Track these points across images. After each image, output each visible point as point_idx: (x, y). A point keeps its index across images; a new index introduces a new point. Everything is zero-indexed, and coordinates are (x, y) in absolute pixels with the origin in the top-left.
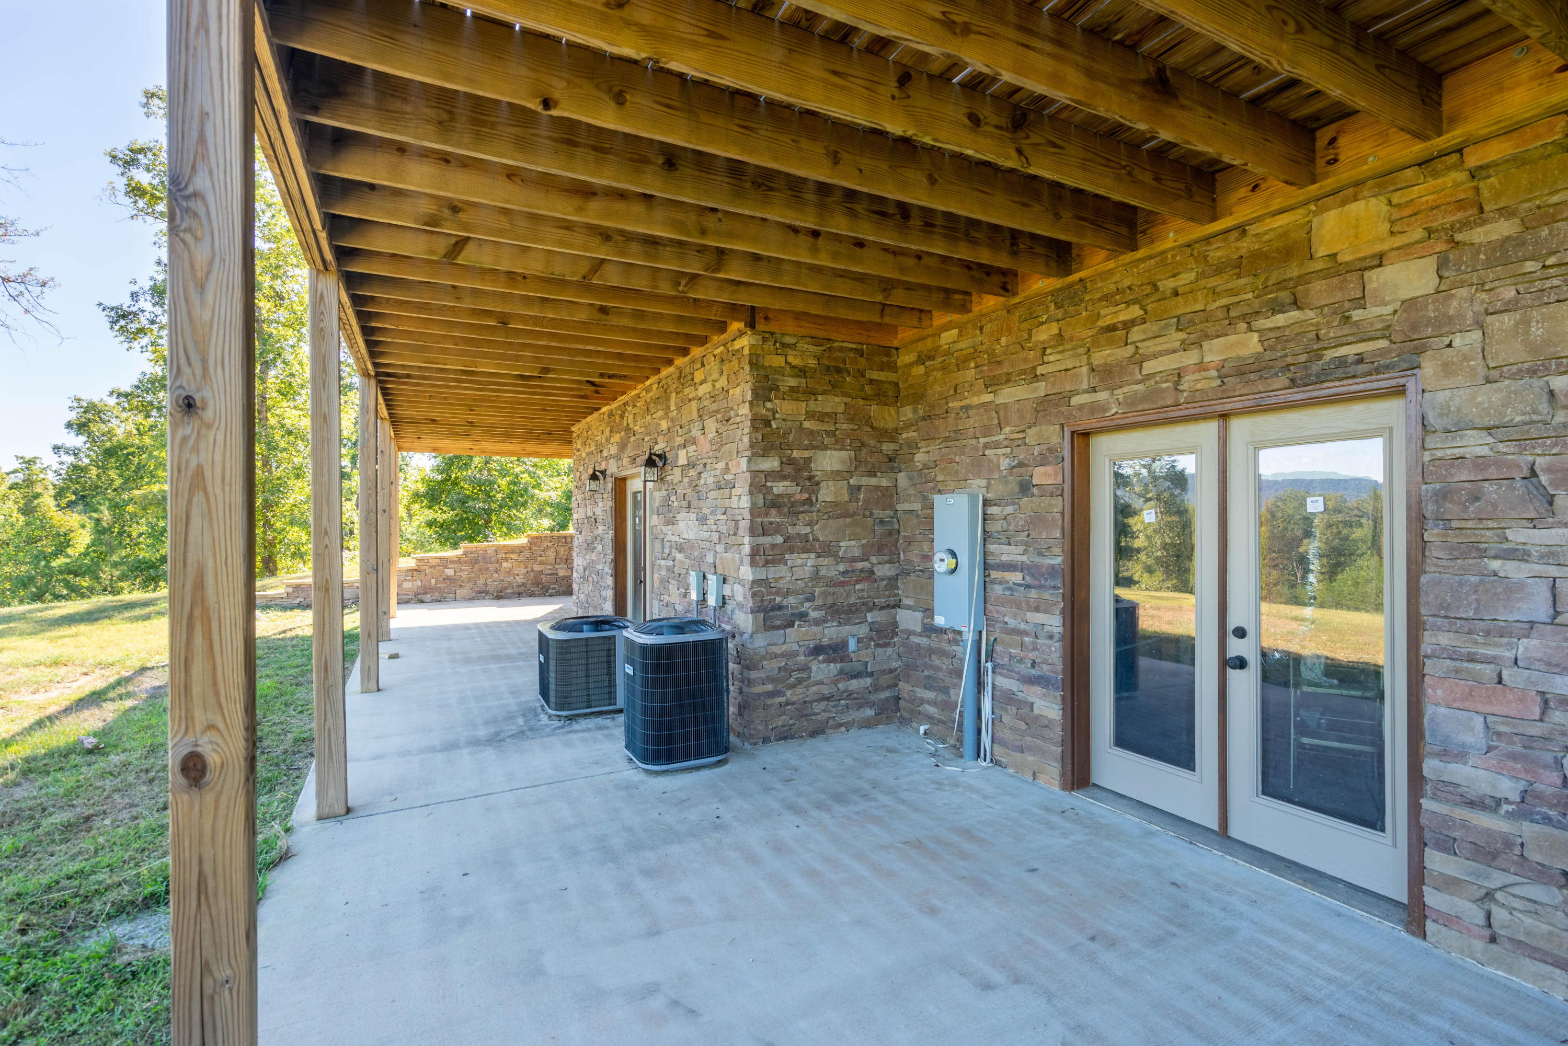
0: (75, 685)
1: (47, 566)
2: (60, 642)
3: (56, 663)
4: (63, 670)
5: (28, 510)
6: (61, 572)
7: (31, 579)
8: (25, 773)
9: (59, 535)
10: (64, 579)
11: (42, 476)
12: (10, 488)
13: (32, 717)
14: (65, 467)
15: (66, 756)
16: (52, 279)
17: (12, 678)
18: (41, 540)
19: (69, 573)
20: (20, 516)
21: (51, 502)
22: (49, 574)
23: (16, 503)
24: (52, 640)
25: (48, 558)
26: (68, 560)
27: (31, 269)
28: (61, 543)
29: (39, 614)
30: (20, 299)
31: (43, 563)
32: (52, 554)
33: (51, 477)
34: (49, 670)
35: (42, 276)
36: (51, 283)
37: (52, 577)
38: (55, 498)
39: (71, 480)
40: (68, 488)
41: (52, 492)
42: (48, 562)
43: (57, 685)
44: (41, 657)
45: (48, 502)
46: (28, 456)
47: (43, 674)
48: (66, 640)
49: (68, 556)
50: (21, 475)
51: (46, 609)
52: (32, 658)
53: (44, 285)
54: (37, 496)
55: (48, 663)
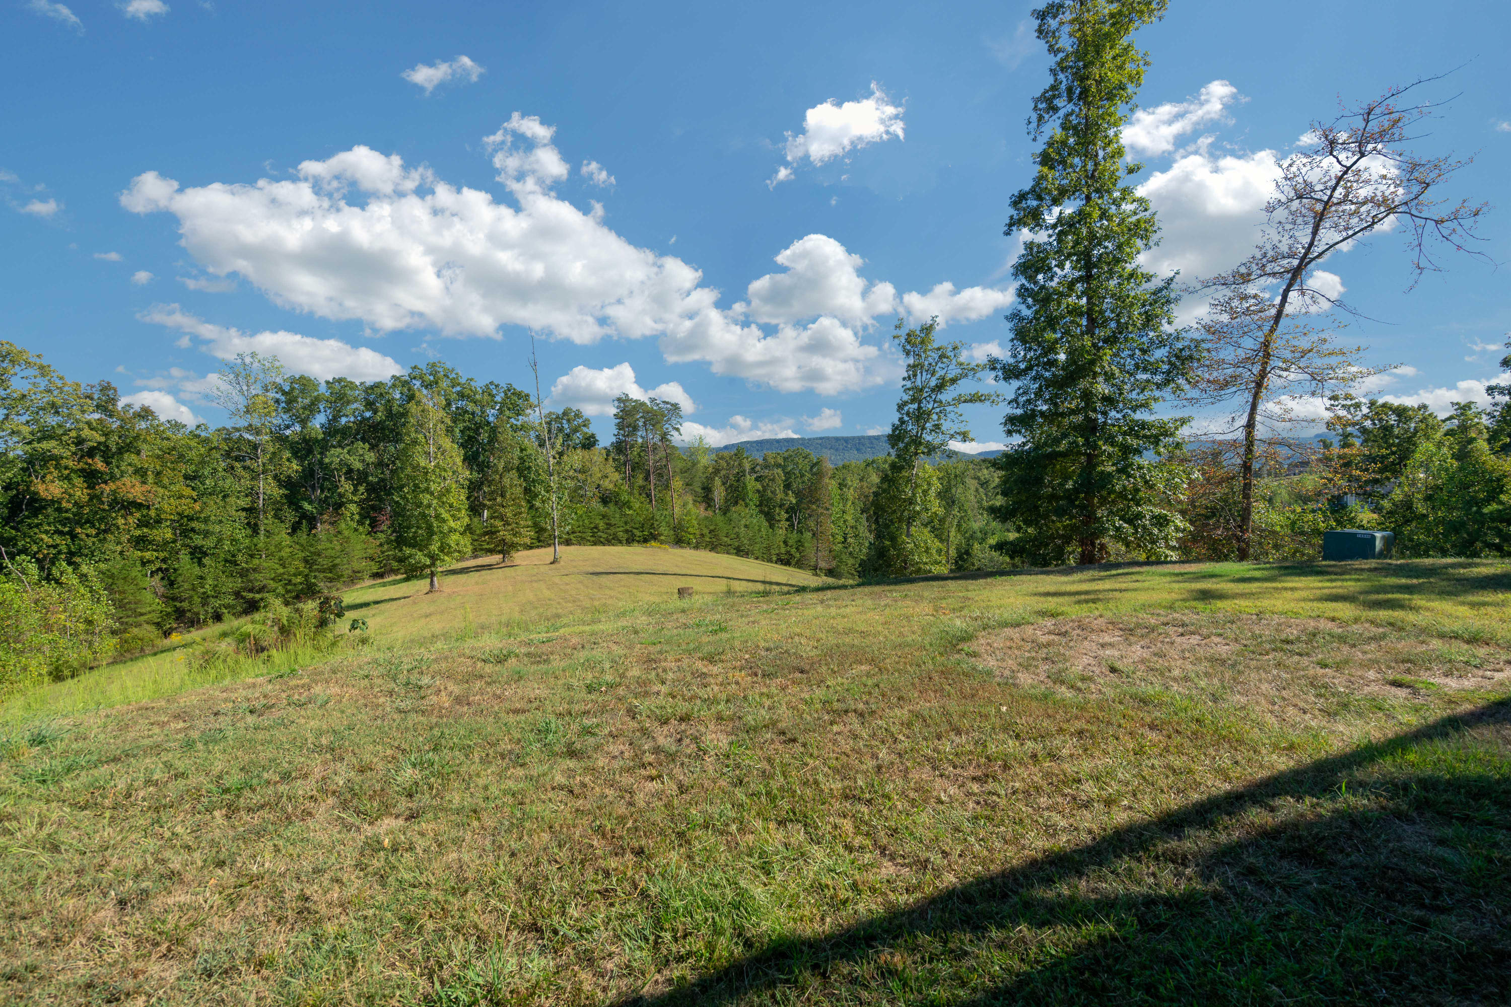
0: (1498, 676)
1: (1479, 512)
2: (1483, 610)
3: (1473, 640)
4: (1482, 652)
5: (1462, 455)
6: (1493, 520)
7: (1463, 524)
8: (1421, 805)
9: (1491, 481)
10: (1497, 527)
11: (1476, 420)
12: (1445, 435)
13: (1437, 712)
14: (1499, 408)
15: (1477, 797)
16: (1486, 204)
17: (1424, 648)
18: (1473, 485)
19: (1501, 522)
20: (1454, 461)
21: (1486, 446)
22: (1481, 519)
23: (1451, 448)
24: (1473, 605)
25: (1480, 504)
26: (1501, 507)
27: (1464, 201)
28: (1494, 489)
29: (1462, 571)
30: (1453, 237)
31: (1475, 509)
32: (1483, 500)
33: (1485, 420)
34: (1466, 647)
35: (1473, 205)
36: (1485, 209)
37: (1483, 524)
38: (1489, 441)
39: (1505, 422)
40: (1503, 430)
41: (1486, 436)
42: (1480, 508)
43: (1475, 671)
44: (1457, 626)
45: (1482, 445)
46: (1463, 402)
47: (1459, 651)
48: (1490, 609)
49: (1501, 503)
50: (1456, 421)
51: (1470, 565)
52: (1449, 626)
53: (1476, 214)
54: (1472, 440)
55: (1466, 636)
